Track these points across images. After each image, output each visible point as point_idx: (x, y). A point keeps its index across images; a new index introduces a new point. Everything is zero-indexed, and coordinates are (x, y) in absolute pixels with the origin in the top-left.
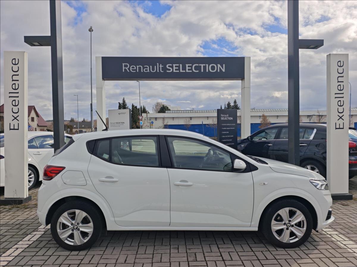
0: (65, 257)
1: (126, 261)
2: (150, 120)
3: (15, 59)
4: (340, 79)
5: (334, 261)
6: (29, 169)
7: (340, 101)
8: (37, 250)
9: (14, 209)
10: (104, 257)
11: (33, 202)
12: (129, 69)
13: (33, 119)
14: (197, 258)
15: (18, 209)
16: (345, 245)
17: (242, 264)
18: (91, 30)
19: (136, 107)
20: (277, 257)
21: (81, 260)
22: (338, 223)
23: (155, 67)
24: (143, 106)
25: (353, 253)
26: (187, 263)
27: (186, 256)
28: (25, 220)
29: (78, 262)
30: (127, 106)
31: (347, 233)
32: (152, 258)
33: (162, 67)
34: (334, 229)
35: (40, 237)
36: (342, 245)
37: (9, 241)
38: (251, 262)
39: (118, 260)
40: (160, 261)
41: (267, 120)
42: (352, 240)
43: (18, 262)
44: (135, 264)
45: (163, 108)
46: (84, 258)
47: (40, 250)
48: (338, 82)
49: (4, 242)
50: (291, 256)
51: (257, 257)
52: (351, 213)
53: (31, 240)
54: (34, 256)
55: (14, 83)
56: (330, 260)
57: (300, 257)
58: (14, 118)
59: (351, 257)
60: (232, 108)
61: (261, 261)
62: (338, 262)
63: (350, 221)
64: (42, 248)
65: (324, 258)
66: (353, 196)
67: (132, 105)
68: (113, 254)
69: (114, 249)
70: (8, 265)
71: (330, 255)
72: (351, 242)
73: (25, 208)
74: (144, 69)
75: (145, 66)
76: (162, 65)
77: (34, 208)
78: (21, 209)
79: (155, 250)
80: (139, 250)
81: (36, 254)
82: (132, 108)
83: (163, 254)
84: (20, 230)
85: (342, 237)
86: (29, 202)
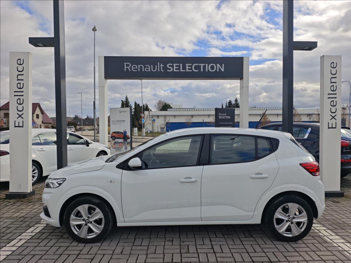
0: (65, 248)
1: (122, 252)
2: (152, 117)
3: (20, 59)
4: (333, 80)
5: (319, 254)
6: (33, 165)
7: (333, 101)
8: (39, 241)
9: (18, 203)
10: (102, 248)
11: (37, 197)
12: (131, 68)
13: (38, 116)
14: (190, 250)
15: (23, 203)
16: (331, 240)
17: (232, 256)
18: (94, 30)
19: (139, 105)
20: (265, 250)
21: (80, 251)
22: (327, 219)
23: (156, 66)
24: (146, 104)
25: (338, 247)
26: (180, 254)
27: (179, 248)
28: (28, 213)
29: (77, 252)
30: (129, 104)
31: (334, 229)
32: (147, 250)
33: (162, 67)
34: (323, 224)
35: (42, 229)
36: (328, 240)
37: (13, 233)
38: (240, 254)
39: (115, 251)
40: (154, 253)
41: (267, 119)
42: (338, 235)
43: (22, 252)
44: (131, 255)
45: (165, 106)
46: (83, 249)
47: (42, 241)
48: (331, 83)
49: (9, 233)
50: (279, 250)
51: (246, 250)
52: (341, 209)
53: (34, 232)
54: (37, 246)
55: (19, 82)
56: (315, 254)
57: (287, 250)
58: (19, 116)
59: (335, 251)
60: (233, 106)
61: (249, 253)
62: (322, 255)
63: (339, 217)
64: (44, 239)
65: (310, 251)
66: (345, 194)
67: (134, 103)
68: (110, 245)
69: (111, 241)
70: (12, 254)
71: (315, 249)
72: (337, 237)
73: (29, 202)
74: (146, 69)
75: (146, 66)
76: (162, 65)
77: (37, 202)
78: (24, 203)
79: (150, 242)
80: (135, 242)
81: (38, 245)
82: (135, 106)
83: (157, 246)
84: (24, 223)
85: (329, 232)
86: (32, 197)
